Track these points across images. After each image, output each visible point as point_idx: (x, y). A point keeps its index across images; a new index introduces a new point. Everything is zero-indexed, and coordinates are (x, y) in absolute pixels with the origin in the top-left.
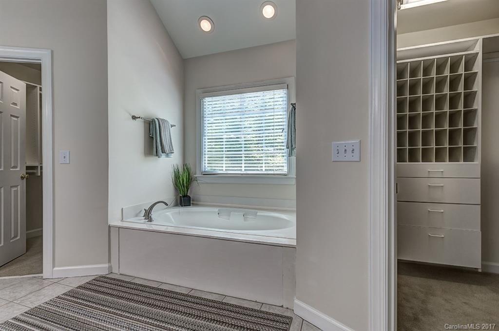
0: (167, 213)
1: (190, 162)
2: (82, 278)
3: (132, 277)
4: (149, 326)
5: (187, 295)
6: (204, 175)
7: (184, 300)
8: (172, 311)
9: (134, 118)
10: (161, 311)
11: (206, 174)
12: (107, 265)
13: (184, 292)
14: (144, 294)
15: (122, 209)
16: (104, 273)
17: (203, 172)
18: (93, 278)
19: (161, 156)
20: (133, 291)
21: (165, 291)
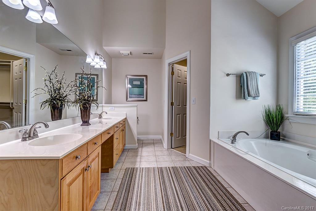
0: (251, 142)
1: (283, 104)
2: (198, 164)
3: (218, 174)
4: (204, 204)
5: (239, 204)
6: (296, 115)
7: (234, 205)
8: (221, 206)
9: (228, 75)
10: (216, 201)
11: (298, 114)
12: (208, 162)
13: (240, 201)
14: (216, 186)
15: (219, 132)
16: (207, 165)
17: (295, 112)
18: (202, 165)
19: (248, 98)
20: (212, 182)
21: (229, 192)
